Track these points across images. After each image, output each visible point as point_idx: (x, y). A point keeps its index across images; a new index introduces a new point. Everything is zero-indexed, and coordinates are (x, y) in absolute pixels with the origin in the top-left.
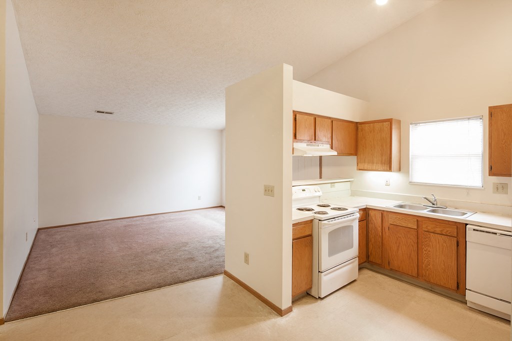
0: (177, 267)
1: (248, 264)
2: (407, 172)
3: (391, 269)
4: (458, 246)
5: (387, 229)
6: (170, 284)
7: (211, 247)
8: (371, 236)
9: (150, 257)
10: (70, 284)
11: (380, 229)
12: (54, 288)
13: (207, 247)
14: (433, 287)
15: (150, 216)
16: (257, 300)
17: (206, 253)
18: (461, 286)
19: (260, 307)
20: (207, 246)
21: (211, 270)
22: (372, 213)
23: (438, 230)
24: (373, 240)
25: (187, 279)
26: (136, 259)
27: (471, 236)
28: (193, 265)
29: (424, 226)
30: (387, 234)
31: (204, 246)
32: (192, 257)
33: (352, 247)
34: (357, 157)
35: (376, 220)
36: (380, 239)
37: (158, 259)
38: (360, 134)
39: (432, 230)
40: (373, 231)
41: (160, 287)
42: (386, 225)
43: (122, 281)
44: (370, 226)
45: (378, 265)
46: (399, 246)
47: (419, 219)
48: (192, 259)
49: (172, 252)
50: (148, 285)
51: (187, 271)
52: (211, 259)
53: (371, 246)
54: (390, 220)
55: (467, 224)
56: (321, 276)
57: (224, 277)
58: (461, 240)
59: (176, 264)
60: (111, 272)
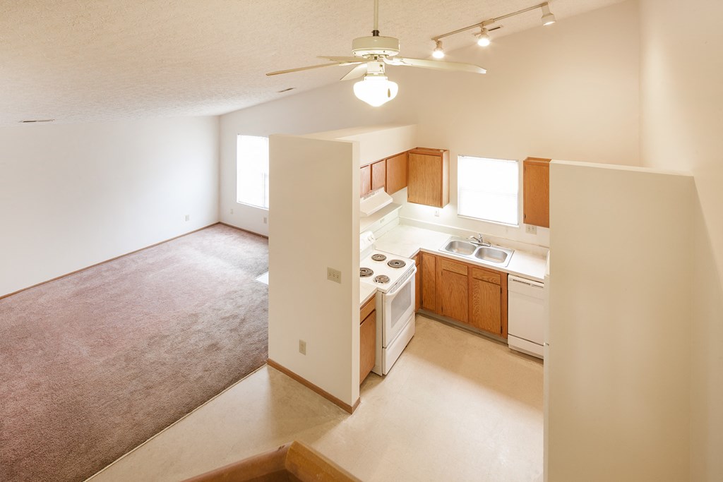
0: (200, 368)
1: (305, 354)
2: (455, 204)
3: (444, 315)
4: (501, 292)
5: (440, 274)
6: (203, 402)
7: (235, 317)
8: (425, 281)
9: (151, 356)
10: (44, 444)
11: (433, 274)
12: (20, 460)
13: (228, 317)
14: (481, 332)
15: (109, 264)
16: (319, 397)
17: (231, 330)
18: (504, 330)
19: (324, 406)
20: (227, 315)
21: (249, 362)
22: (425, 257)
23: (485, 278)
24: (426, 285)
25: (223, 385)
26: (131, 365)
27: (512, 286)
28: (221, 358)
29: (474, 273)
30: (440, 278)
31: (223, 316)
32: (214, 342)
33: (410, 304)
34: (408, 189)
35: (430, 264)
36: (434, 285)
37: (165, 359)
38: (411, 164)
39: (480, 278)
40: (427, 276)
41: (190, 410)
42: (439, 270)
43: (128, 415)
44: (424, 270)
45: (432, 311)
46: (451, 292)
47: (470, 266)
48: (214, 347)
49: (180, 339)
50: (172, 412)
51: (217, 372)
52: (241, 341)
53: (424, 292)
54: (444, 266)
55: (508, 274)
56: (385, 351)
57: (268, 369)
58: (504, 288)
59: (195, 361)
60: (103, 401)
